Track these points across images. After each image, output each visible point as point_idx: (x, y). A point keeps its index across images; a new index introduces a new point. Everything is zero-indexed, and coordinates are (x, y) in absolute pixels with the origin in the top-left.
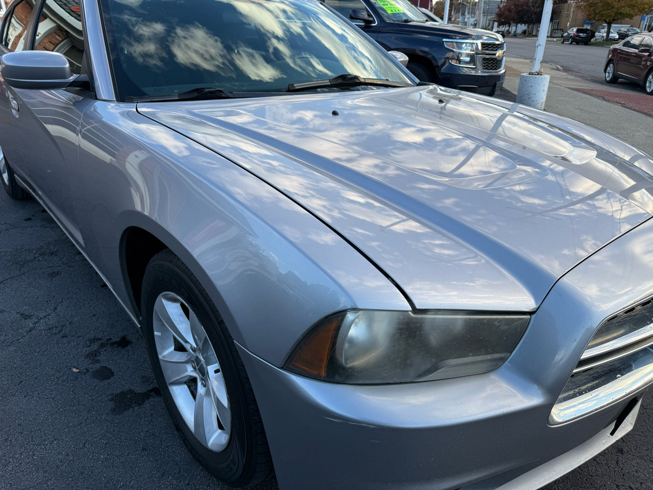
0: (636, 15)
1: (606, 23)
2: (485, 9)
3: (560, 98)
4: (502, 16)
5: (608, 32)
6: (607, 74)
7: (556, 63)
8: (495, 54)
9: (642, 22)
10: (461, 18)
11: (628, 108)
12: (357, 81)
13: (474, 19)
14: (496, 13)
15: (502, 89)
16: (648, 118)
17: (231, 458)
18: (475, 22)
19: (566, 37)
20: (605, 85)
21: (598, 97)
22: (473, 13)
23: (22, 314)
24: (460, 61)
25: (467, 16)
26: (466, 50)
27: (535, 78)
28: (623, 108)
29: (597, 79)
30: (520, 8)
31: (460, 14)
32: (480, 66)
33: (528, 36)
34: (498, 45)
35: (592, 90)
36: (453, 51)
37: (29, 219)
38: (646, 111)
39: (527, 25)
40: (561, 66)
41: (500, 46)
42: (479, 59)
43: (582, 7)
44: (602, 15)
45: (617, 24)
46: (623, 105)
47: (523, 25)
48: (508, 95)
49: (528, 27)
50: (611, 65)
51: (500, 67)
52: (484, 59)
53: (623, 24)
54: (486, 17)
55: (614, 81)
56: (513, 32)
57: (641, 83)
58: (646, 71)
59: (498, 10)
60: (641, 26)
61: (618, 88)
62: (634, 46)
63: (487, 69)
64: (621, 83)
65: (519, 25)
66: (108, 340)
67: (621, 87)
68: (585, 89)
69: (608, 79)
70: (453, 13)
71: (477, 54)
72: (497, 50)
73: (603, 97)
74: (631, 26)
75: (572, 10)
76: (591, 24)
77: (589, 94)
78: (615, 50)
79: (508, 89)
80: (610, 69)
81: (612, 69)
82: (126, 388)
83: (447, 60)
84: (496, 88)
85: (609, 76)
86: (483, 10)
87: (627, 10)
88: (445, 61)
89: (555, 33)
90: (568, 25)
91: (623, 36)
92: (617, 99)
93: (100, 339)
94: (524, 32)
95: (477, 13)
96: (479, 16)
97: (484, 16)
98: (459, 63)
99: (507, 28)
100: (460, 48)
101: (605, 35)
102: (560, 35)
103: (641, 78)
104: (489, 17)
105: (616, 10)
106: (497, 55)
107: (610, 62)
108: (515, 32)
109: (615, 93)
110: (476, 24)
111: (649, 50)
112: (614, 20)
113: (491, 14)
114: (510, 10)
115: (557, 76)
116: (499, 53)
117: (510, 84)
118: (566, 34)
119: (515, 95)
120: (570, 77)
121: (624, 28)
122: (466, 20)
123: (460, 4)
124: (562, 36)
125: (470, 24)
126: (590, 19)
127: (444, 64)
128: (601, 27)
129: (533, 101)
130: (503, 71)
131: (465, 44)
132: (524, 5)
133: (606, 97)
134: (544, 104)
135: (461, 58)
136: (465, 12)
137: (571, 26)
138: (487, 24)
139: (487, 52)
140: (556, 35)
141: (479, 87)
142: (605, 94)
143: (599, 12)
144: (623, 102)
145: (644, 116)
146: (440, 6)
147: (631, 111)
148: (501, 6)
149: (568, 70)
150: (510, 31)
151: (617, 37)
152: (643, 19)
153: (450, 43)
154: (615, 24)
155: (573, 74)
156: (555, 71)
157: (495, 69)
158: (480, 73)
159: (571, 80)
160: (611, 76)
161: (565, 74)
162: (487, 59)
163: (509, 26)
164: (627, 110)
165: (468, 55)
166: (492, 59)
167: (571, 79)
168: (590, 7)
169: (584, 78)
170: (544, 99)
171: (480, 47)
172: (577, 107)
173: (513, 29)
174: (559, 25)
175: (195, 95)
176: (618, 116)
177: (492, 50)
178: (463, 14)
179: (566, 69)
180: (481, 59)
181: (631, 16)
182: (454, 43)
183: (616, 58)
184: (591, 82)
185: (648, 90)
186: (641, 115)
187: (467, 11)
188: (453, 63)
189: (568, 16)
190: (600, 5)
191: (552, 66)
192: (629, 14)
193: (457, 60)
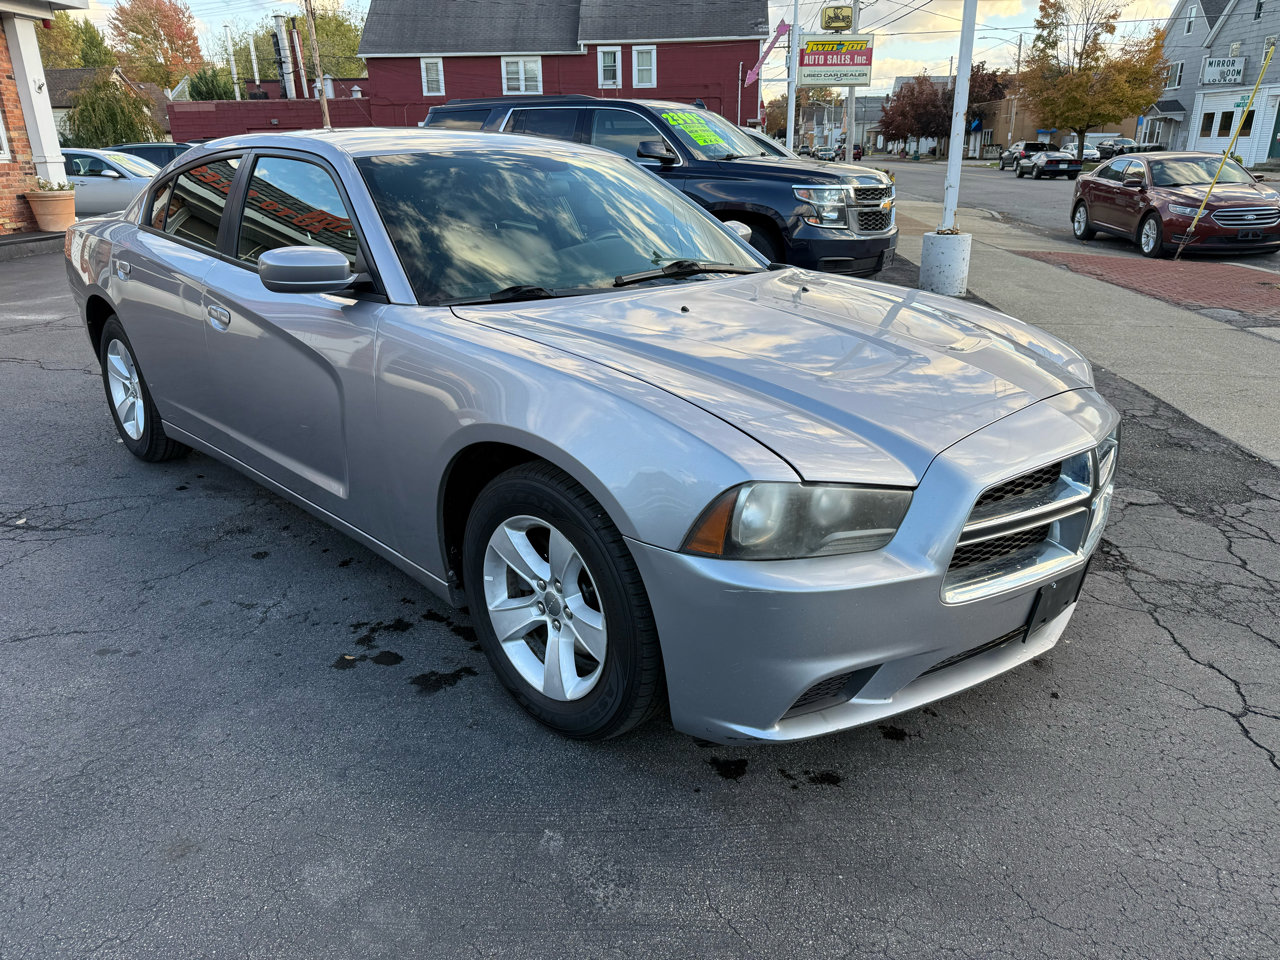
0: (1126, 117)
1: (1075, 131)
2: (860, 114)
3: (997, 270)
4: (891, 124)
5: (1081, 148)
6: (1076, 224)
7: (991, 207)
8: (878, 205)
9: (1139, 128)
10: (816, 130)
11: (1107, 281)
12: (696, 268)
13: (839, 131)
14: (880, 119)
15: (895, 258)
16: (1139, 296)
17: (607, 688)
18: (843, 136)
19: (1007, 158)
20: (1075, 243)
21: (1058, 264)
22: (837, 119)
23: (241, 604)
24: (821, 219)
25: (827, 125)
26: (829, 200)
27: (948, 239)
28: (1100, 282)
29: (1061, 234)
30: (922, 111)
31: (815, 122)
32: (854, 224)
33: (939, 159)
34: (882, 189)
35: (1050, 253)
36: (808, 203)
37: (182, 488)
38: (1136, 286)
39: (936, 139)
40: (999, 213)
41: (886, 192)
42: (852, 214)
43: (1031, 106)
44: (1066, 120)
45: (1094, 132)
46: (1100, 277)
47: (930, 139)
48: (907, 267)
49: (939, 142)
50: (1082, 209)
51: (888, 225)
52: (861, 214)
53: (1106, 132)
54: (861, 126)
55: (1089, 236)
56: (912, 152)
57: (1133, 238)
58: (1139, 217)
59: (883, 114)
60: (1139, 134)
61: (1096, 247)
62: (1117, 176)
63: (866, 229)
64: (1101, 239)
65: (923, 140)
66: (378, 624)
67: (1102, 245)
68: (1038, 253)
69: (1078, 233)
70: (801, 122)
71: (849, 206)
72: (880, 198)
73: (1067, 264)
74: (1122, 136)
75: (1014, 110)
76: (1051, 134)
77: (1044, 261)
78: (1086, 184)
79: (906, 256)
80: (1081, 215)
81: (1084, 216)
82: (427, 670)
83: (801, 218)
84: (885, 260)
85: (1079, 228)
86: (856, 115)
87: (1109, 109)
88: (798, 220)
89: (987, 152)
90: (1009, 138)
91: (1107, 153)
92: (1090, 267)
93: (366, 624)
94: (933, 152)
95: (846, 119)
96: (850, 124)
97: (858, 124)
98: (821, 223)
99: (902, 145)
100: (822, 198)
101: (1075, 152)
102: (997, 155)
103: (1132, 230)
104: (867, 127)
105: (1090, 110)
106: (881, 206)
107: (1078, 203)
108: (916, 152)
109: (1087, 257)
110: (845, 140)
111: (1140, 182)
112: (1088, 127)
113: (871, 121)
114: (903, 114)
115: (992, 230)
116: (884, 203)
117: (907, 248)
118: (1006, 153)
119: (919, 268)
120: (1014, 231)
121: (1109, 139)
122: (826, 133)
123: (813, 104)
124: (1001, 158)
125: (834, 140)
126: (1046, 127)
127: (795, 225)
128: (1068, 138)
129: (947, 278)
130: (893, 232)
131: (828, 192)
132: (927, 104)
133: (1073, 265)
134: (966, 281)
135: (824, 214)
136: (823, 119)
137: (1015, 140)
138: (865, 139)
139: (866, 202)
140: (989, 156)
141: (856, 259)
142: (1071, 259)
143: (1062, 114)
144: (1099, 272)
145: (1132, 294)
146: (777, 111)
147: (1111, 285)
148: (888, 106)
149: (1011, 219)
150: (907, 149)
151: (1098, 155)
152: (1139, 123)
153: (802, 191)
154: (1090, 132)
155: (1019, 227)
156: (988, 222)
157: (881, 228)
158: (855, 238)
159: (1016, 237)
160: (1083, 228)
161: (1007, 226)
162: (866, 214)
163: (905, 143)
164: (1105, 284)
165: (834, 209)
166: (874, 213)
167: (1016, 235)
168: (1045, 105)
169: (1039, 232)
170: (966, 274)
171: (852, 194)
172: (1022, 283)
173: (912, 147)
174: (994, 137)
175: (511, 295)
176: (1089, 295)
177: (873, 199)
178: (820, 123)
179: (1008, 218)
180: (856, 214)
181: (1117, 120)
182: (811, 191)
183: (1089, 196)
184: (1051, 240)
185: (1146, 249)
186: (1127, 292)
187: (826, 117)
188: (812, 222)
189: (1008, 121)
190: (1062, 101)
191: (982, 214)
192: (1114, 116)
193: (817, 217)
